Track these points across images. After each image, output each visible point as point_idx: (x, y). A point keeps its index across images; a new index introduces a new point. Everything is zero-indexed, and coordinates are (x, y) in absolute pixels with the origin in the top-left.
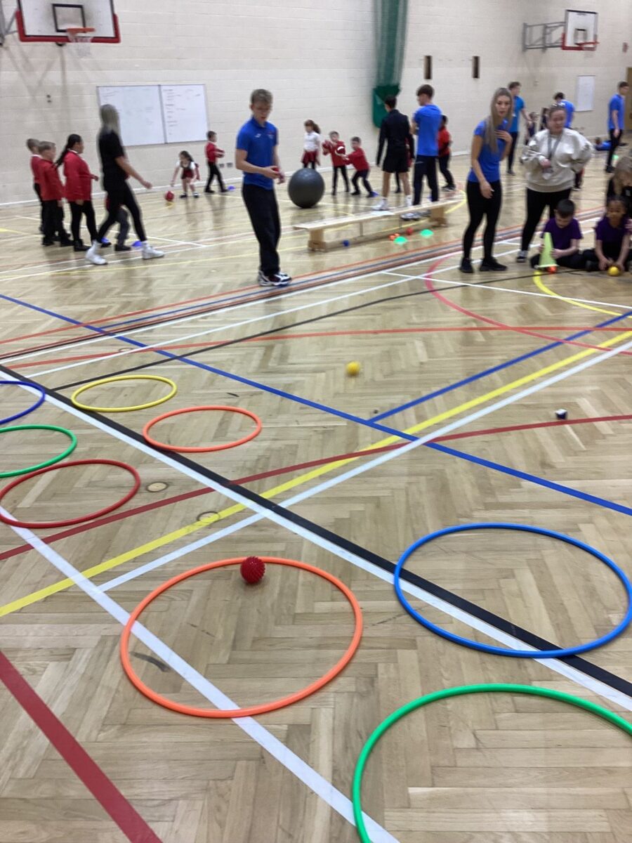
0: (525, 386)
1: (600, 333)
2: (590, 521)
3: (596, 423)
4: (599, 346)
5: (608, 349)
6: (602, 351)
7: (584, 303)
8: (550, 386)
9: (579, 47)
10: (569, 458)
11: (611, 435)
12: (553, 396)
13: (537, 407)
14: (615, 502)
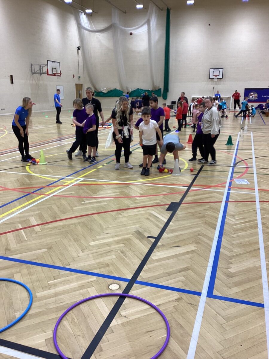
0: (9, 215)
1: (47, 188)
2: (20, 272)
3: (34, 228)
4: (45, 194)
5: (48, 195)
6: (46, 196)
7: (44, 176)
8: (20, 213)
9: (54, 75)
10: (18, 245)
11: (40, 231)
12: (20, 218)
13: (11, 223)
14: (32, 261)
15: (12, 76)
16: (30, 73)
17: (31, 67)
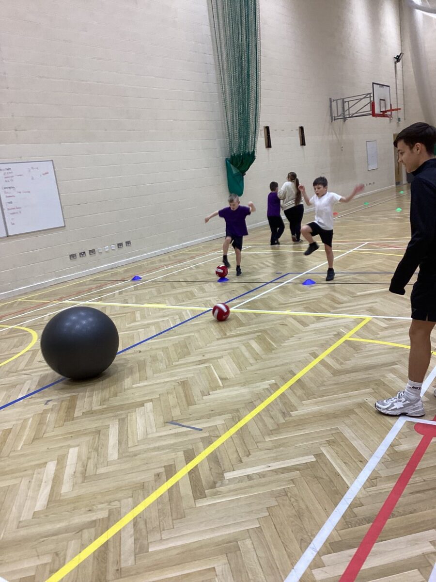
9: (383, 114)
15: (302, 129)
16: (329, 118)
17: (331, 106)
